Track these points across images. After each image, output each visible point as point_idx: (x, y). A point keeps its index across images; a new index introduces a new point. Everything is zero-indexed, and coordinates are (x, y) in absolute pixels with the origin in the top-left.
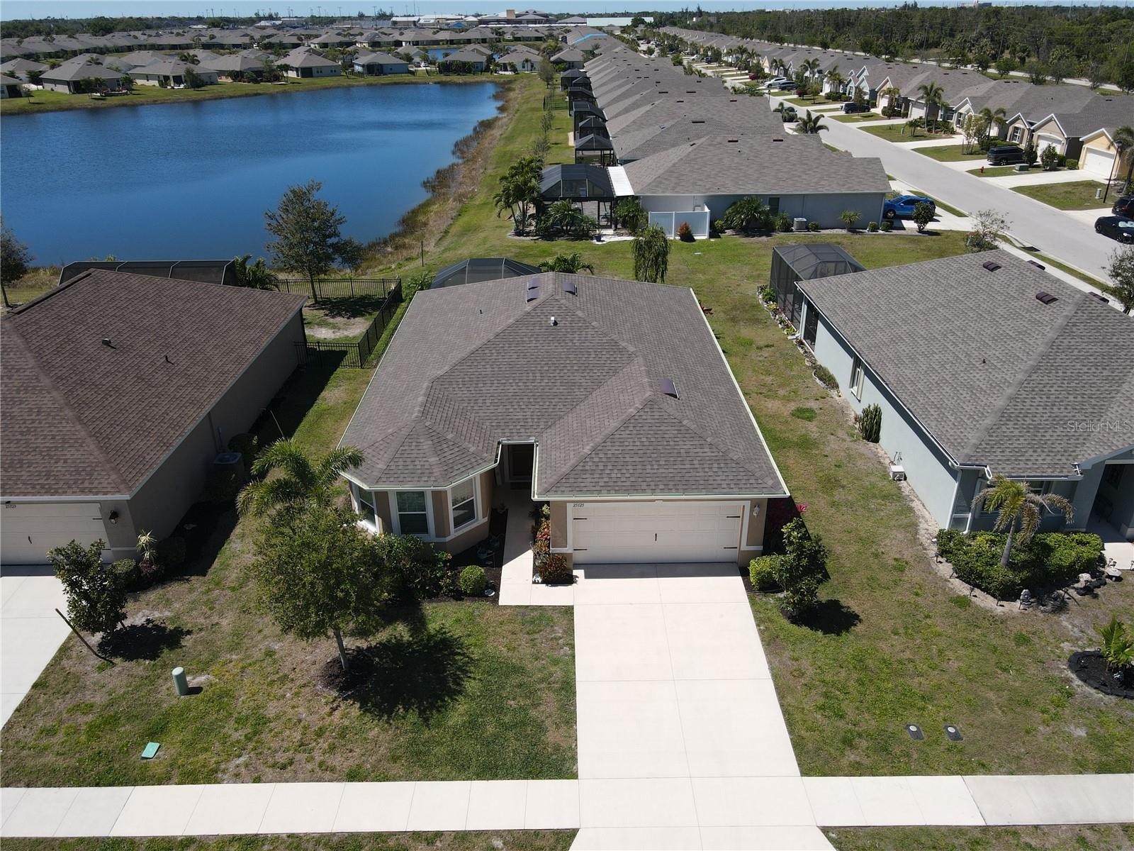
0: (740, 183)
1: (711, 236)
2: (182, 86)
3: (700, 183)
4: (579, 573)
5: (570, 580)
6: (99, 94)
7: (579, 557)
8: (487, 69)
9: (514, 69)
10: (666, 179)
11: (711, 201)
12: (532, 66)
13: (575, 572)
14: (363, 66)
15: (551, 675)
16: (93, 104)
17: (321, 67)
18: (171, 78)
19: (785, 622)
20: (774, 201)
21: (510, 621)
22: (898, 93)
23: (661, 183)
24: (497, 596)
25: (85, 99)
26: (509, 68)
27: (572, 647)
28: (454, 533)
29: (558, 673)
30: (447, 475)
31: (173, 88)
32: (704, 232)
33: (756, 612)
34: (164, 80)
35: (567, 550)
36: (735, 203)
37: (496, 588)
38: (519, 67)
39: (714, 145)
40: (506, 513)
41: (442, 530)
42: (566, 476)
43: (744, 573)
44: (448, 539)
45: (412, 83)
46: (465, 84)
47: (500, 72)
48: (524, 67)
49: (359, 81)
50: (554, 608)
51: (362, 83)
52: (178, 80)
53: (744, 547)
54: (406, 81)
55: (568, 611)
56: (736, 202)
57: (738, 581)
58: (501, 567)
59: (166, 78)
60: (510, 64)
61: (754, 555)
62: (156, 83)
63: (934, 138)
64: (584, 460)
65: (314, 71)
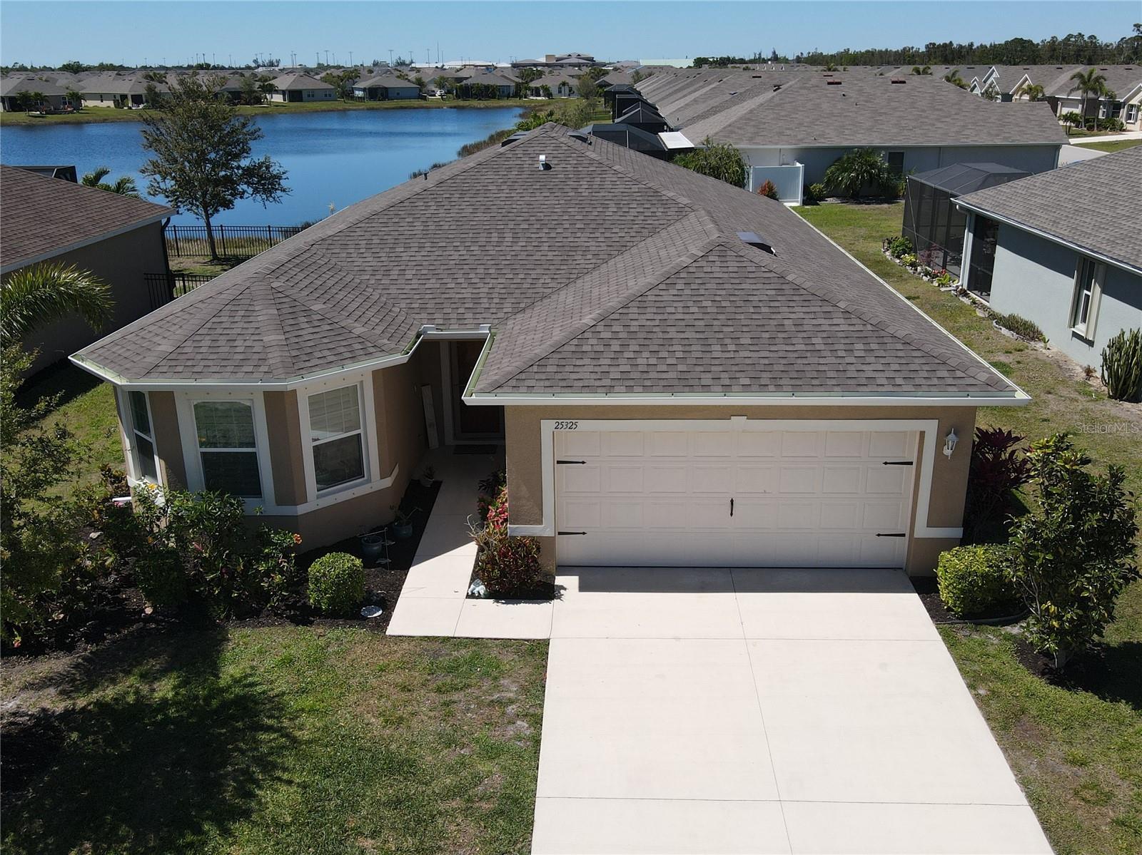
0: (847, 132)
1: (805, 203)
2: (141, 106)
3: (788, 132)
4: (568, 582)
5: (547, 593)
6: (38, 113)
7: (568, 549)
8: (517, 94)
9: (549, 94)
10: (739, 128)
11: (805, 155)
12: (571, 90)
13: (559, 580)
14: (364, 90)
15: (478, 779)
16: (28, 120)
17: (313, 90)
18: (130, 97)
20: (897, 156)
21: (404, 666)
22: (1042, 91)
23: (732, 132)
24: (386, 619)
25: (21, 116)
26: (541, 92)
27: (537, 721)
28: (315, 498)
29: (495, 776)
31: (130, 108)
32: (794, 197)
33: (963, 662)
34: (120, 100)
35: (543, 530)
36: (839, 159)
37: (388, 604)
38: (554, 90)
39: (809, 89)
40: (437, 486)
41: (289, 490)
42: (541, 362)
43: (924, 585)
44: (301, 509)
45: (423, 108)
46: (487, 108)
47: (531, 98)
48: (560, 92)
49: (358, 106)
50: (506, 643)
51: (362, 107)
52: (137, 99)
53: (923, 531)
54: (416, 106)
55: (537, 651)
56: (841, 157)
57: (911, 602)
58: (406, 568)
59: (124, 97)
60: (543, 87)
61: (947, 544)
62: (111, 104)
63: (1100, 135)
64: (581, 336)
65: (305, 95)
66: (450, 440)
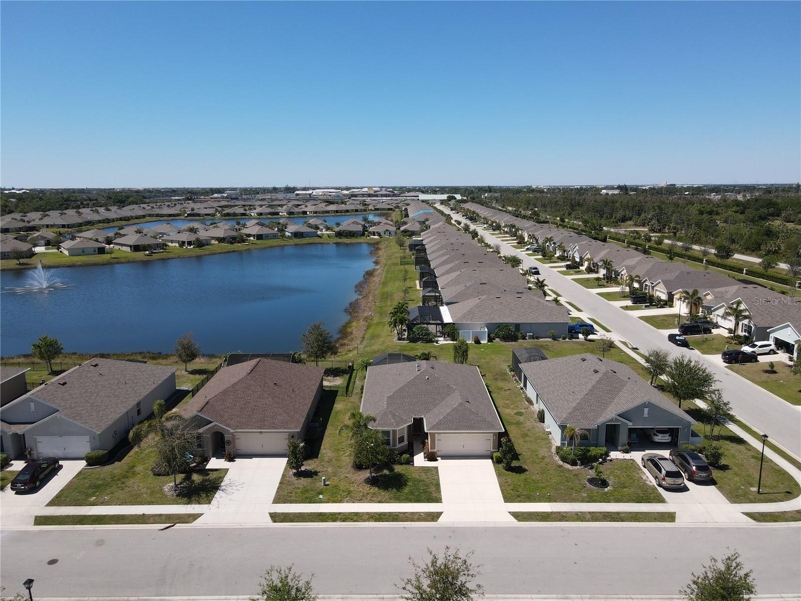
0: (502, 317)
1: (488, 341)
2: (192, 247)
3: (483, 317)
4: (439, 458)
5: (436, 460)
6: (147, 252)
7: (439, 453)
8: (363, 234)
9: (379, 235)
10: (467, 315)
11: (489, 326)
12: (390, 233)
13: (438, 458)
14: (292, 233)
15: (432, 482)
16: (146, 258)
17: (268, 234)
18: (186, 242)
19: (504, 471)
20: (517, 326)
21: (418, 470)
22: (593, 260)
23: (465, 317)
24: (413, 464)
25: (140, 255)
26: (376, 235)
27: (438, 476)
28: (398, 446)
29: (435, 482)
30: (398, 425)
31: (187, 248)
32: (485, 340)
33: (495, 468)
34: (182, 244)
35: (435, 450)
36: (499, 326)
37: (413, 462)
38: (382, 234)
39: (490, 300)
40: (413, 443)
41: (394, 445)
42: (435, 425)
43: (492, 458)
44: (396, 447)
45: (321, 243)
47: (371, 237)
48: (385, 234)
49: (290, 242)
50: (432, 467)
51: (292, 243)
52: (190, 243)
53: (492, 450)
54: (317, 242)
55: (436, 468)
56: (500, 326)
57: (491, 460)
58: (413, 457)
59: (183, 243)
60: (377, 232)
61: (495, 452)
62: (177, 245)
63: (609, 287)
65: (264, 236)
66: (412, 433)
